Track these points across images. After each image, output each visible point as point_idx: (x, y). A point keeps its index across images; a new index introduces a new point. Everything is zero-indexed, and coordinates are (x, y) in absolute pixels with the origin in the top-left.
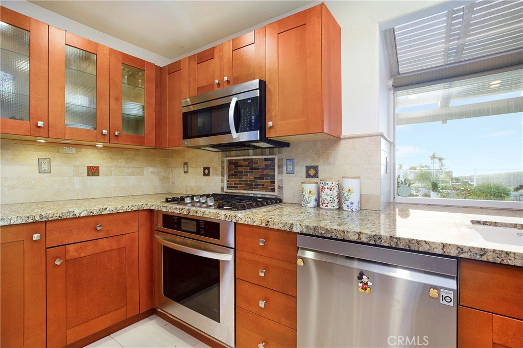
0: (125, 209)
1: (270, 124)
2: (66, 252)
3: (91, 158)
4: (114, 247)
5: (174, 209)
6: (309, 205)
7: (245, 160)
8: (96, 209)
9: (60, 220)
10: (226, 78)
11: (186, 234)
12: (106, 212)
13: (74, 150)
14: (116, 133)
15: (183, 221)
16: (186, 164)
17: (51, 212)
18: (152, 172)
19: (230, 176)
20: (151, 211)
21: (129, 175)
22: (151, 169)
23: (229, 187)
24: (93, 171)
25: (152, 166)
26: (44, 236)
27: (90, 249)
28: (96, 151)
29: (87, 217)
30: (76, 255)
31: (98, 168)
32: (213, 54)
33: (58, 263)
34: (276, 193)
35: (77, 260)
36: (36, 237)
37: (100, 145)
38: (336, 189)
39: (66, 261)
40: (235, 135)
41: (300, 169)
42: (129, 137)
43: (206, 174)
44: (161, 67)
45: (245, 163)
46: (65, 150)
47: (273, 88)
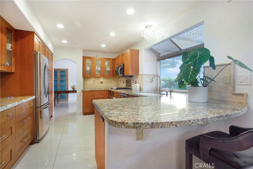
0: (104, 90)
1: (124, 73)
3: (102, 80)
4: (102, 97)
9: (94, 91)
12: (100, 90)
13: (98, 78)
14: (104, 75)
17: (93, 89)
18: (114, 83)
19: (126, 83)
20: (109, 90)
21: (109, 83)
22: (114, 82)
24: (102, 83)
25: (114, 81)
26: (92, 93)
27: (98, 96)
29: (97, 90)
30: (96, 97)
31: (103, 82)
32: (119, 57)
33: (93, 97)
36: (91, 93)
37: (102, 77)
40: (120, 75)
41: (134, 82)
42: (107, 75)
43: (123, 83)
44: (114, 59)
45: (128, 80)
46: (97, 78)
47: (125, 65)
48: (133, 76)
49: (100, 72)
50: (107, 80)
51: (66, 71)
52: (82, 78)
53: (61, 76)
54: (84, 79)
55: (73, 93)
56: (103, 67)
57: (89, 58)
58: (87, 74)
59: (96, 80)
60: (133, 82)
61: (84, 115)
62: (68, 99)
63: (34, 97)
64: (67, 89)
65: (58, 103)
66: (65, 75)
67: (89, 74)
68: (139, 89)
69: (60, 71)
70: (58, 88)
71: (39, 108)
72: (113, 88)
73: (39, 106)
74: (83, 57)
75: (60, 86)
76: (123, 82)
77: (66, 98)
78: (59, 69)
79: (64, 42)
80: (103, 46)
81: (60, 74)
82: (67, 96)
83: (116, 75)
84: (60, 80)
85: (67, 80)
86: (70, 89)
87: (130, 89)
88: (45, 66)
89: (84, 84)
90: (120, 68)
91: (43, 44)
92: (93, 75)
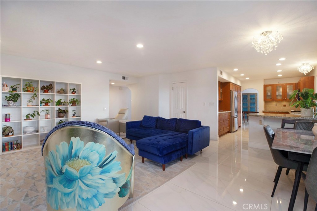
13: (280, 102)
28: (285, 102)
31: (285, 105)
44: (297, 83)
49: (282, 96)
51: (255, 95)
53: (251, 99)
54: (265, 102)
56: (284, 92)
58: (268, 98)
59: (278, 104)
63: (230, 111)
66: (254, 99)
67: (270, 99)
70: (248, 109)
74: (264, 85)
75: (250, 108)
78: (249, 94)
84: (249, 103)
88: (235, 97)
89: (265, 107)
91: (232, 84)
92: (274, 99)
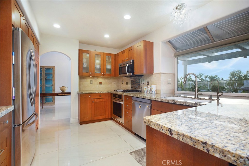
1: (134, 71)
2: (95, 100)
3: (100, 80)
4: (103, 101)
5: (115, 92)
6: (145, 92)
7: (135, 80)
8: (100, 92)
10: (127, 59)
11: (116, 98)
12: (102, 93)
13: (97, 78)
14: (105, 74)
15: (116, 95)
16: (123, 81)
17: (92, 92)
19: (132, 84)
20: (111, 93)
21: (109, 84)
22: (114, 83)
23: (132, 88)
24: (101, 83)
26: (91, 96)
27: (99, 100)
28: (101, 78)
29: (98, 93)
30: (96, 101)
32: (125, 51)
33: (93, 102)
34: (141, 89)
35: (96, 102)
37: (102, 77)
38: (150, 88)
39: (94, 102)
40: (128, 74)
41: (146, 83)
42: (108, 74)
43: (127, 84)
44: (115, 54)
45: (135, 81)
46: (95, 78)
47: (135, 62)
48: (143, 76)
49: (100, 69)
50: (107, 81)
51: (52, 69)
52: (78, 77)
53: (46, 75)
54: (80, 78)
55: (63, 95)
56: (103, 65)
57: (87, 52)
58: (84, 71)
59: (94, 80)
60: (144, 83)
61: (81, 124)
62: (54, 103)
64: (54, 90)
65: (42, 107)
66: (52, 74)
67: (86, 72)
68: (155, 92)
69: (45, 68)
70: (42, 89)
71: (21, 126)
72: (118, 90)
73: (21, 123)
74: (79, 50)
75: (45, 87)
76: (127, 82)
77: (53, 101)
79: (57, 26)
80: (107, 36)
81: (45, 73)
82: (54, 99)
83: (119, 74)
84: (45, 80)
85: (54, 80)
86: (58, 90)
87: (140, 91)
88: (31, 56)
90: (128, 65)
92: (92, 73)
